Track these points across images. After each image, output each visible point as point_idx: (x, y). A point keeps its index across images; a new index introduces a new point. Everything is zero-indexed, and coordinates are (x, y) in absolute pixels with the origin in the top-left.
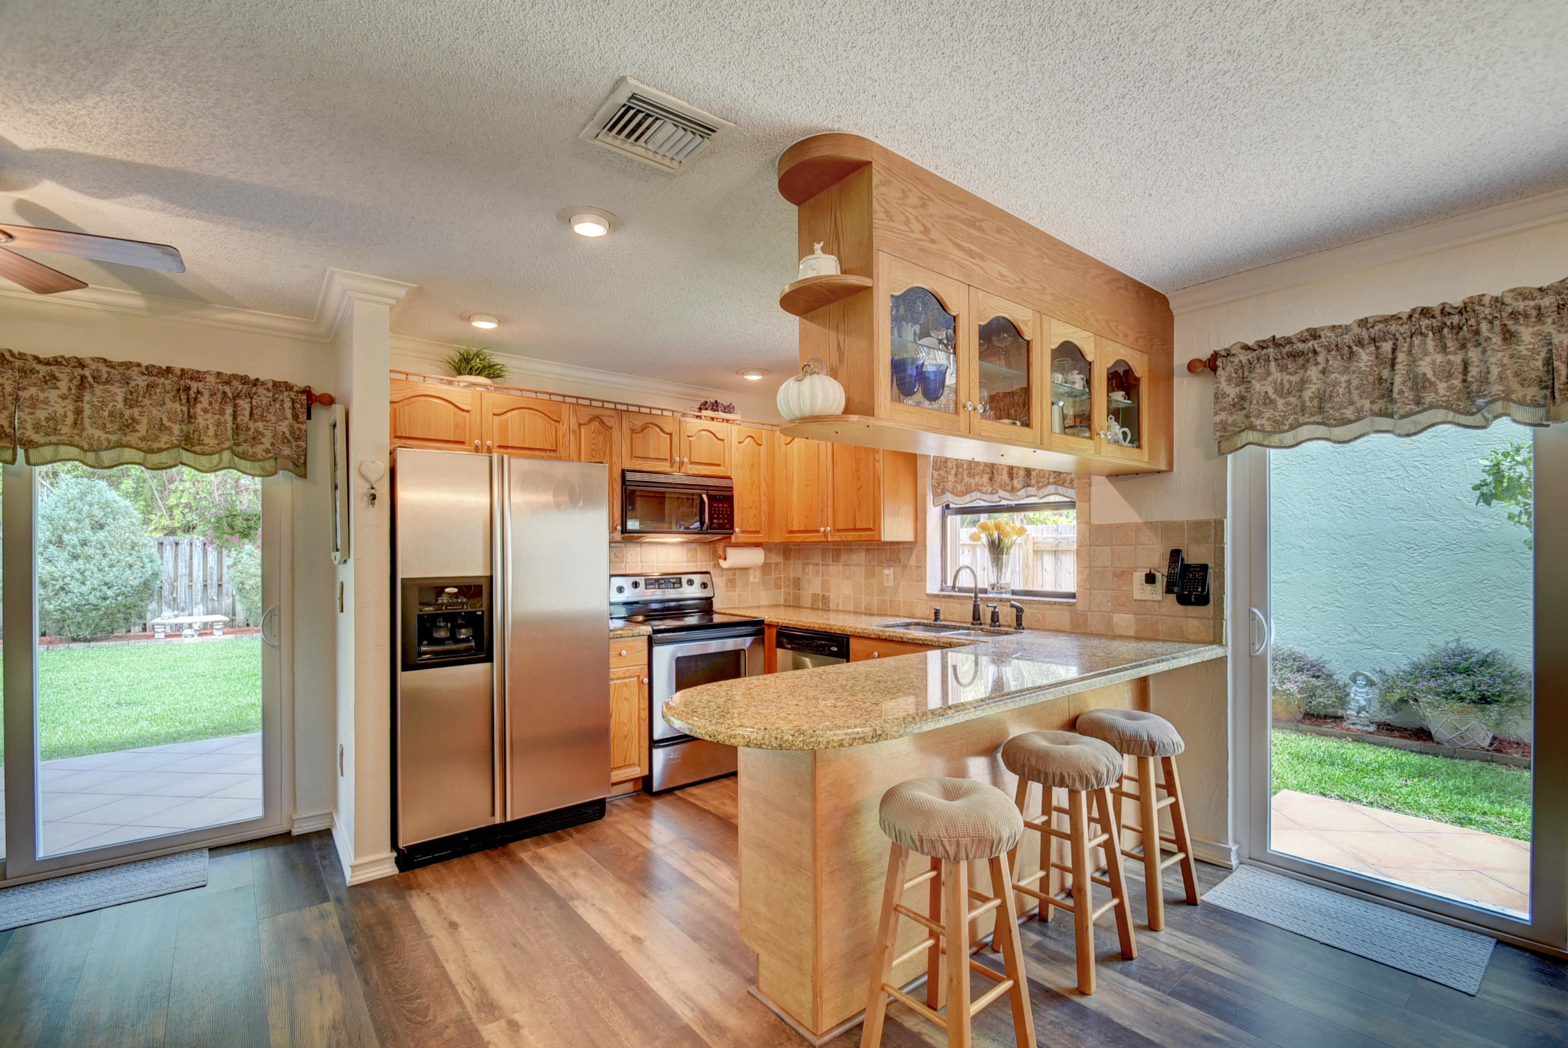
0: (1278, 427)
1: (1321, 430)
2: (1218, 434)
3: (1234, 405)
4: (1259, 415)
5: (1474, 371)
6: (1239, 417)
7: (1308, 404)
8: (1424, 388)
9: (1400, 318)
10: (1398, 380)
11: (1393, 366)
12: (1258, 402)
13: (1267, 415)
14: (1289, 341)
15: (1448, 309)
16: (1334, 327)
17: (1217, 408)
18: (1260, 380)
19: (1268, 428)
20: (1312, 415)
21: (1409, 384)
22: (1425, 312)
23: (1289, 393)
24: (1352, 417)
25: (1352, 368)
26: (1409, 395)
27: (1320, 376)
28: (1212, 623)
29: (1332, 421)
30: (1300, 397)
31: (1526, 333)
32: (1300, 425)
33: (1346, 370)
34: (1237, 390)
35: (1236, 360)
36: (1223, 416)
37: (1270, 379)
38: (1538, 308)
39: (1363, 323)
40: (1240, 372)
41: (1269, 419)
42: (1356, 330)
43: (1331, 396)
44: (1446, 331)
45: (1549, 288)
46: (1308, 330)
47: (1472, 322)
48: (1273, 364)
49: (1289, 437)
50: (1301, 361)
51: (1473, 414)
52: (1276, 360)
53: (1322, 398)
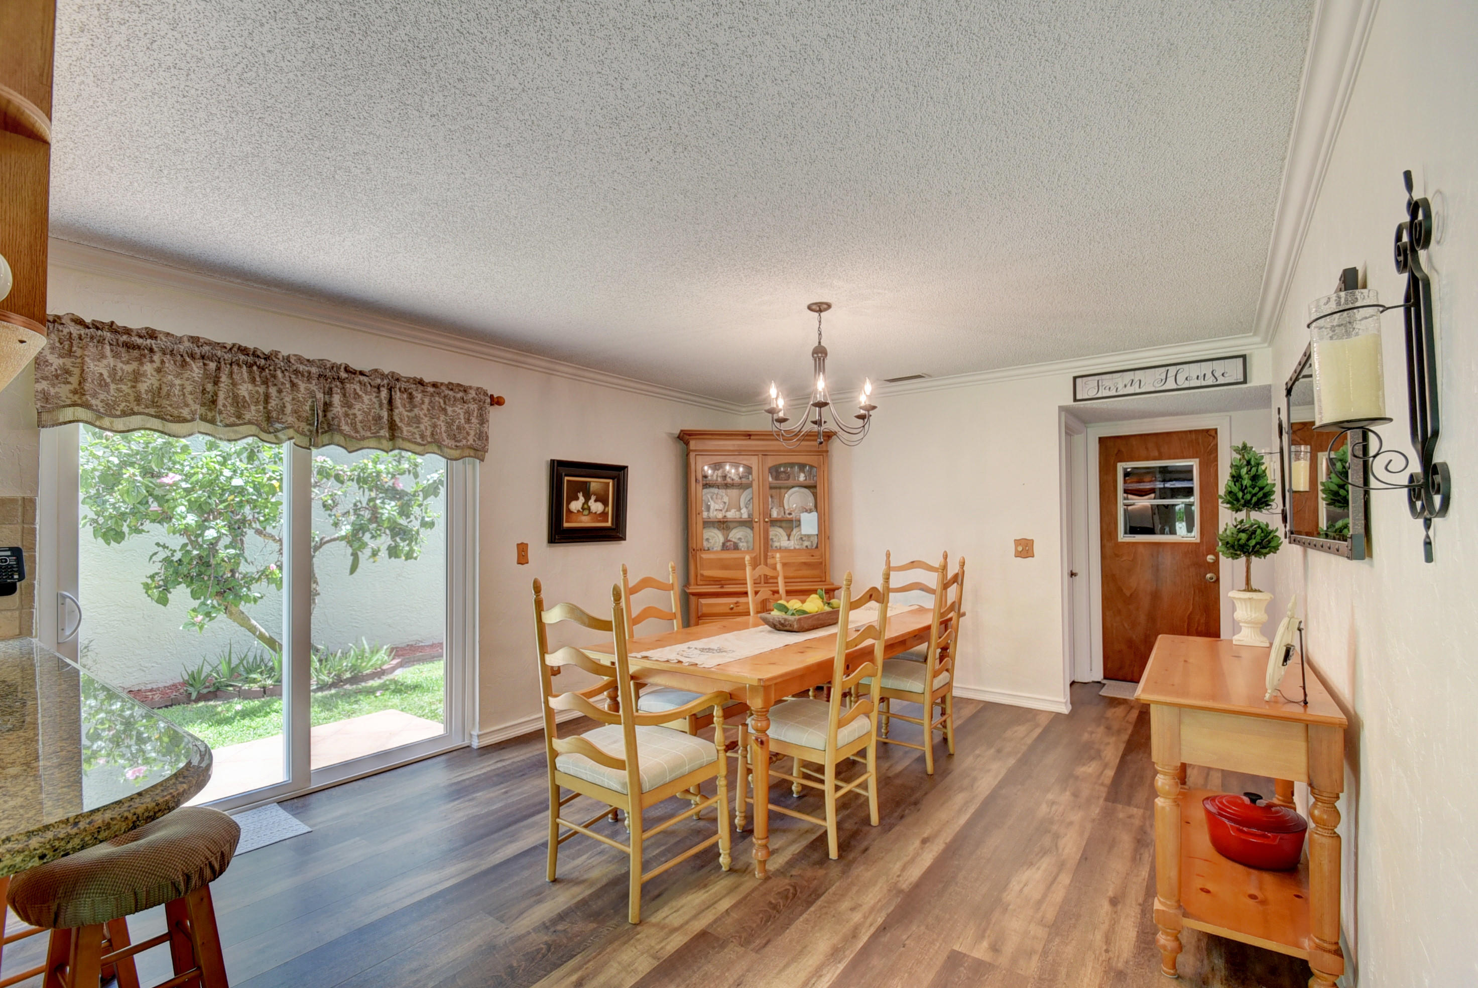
0: (110, 410)
1: (156, 423)
2: (39, 404)
3: (57, 377)
4: (95, 395)
5: (273, 403)
6: (63, 391)
7: (144, 396)
8: (244, 407)
9: (225, 347)
10: (221, 395)
11: (216, 383)
12: (93, 382)
13: (102, 397)
14: (127, 331)
15: (258, 353)
16: (168, 334)
17: (39, 375)
18: (93, 360)
19: (102, 410)
20: (147, 407)
21: (230, 400)
22: (243, 350)
23: (121, 380)
24: (189, 417)
25: (186, 376)
26: (232, 410)
27: (155, 373)
28: (17, 613)
29: (168, 417)
30: (134, 387)
31: (302, 386)
32: (134, 414)
33: (178, 375)
34: (61, 361)
35: (66, 331)
36: (44, 385)
37: (105, 362)
38: (309, 373)
39: (195, 340)
40: (67, 343)
41: (102, 401)
42: (187, 344)
43: (168, 395)
44: (255, 368)
45: (313, 361)
46: (146, 328)
47: (271, 368)
48: (108, 347)
49: (120, 423)
50: (136, 353)
51: (270, 433)
52: (111, 344)
53: (157, 392)
